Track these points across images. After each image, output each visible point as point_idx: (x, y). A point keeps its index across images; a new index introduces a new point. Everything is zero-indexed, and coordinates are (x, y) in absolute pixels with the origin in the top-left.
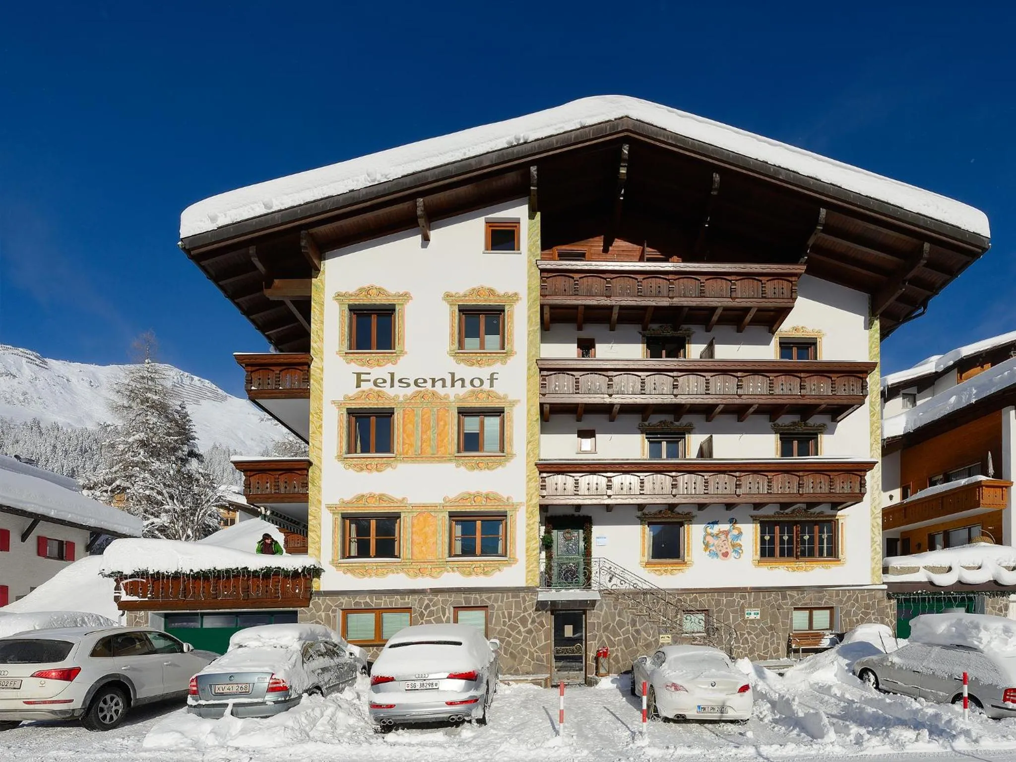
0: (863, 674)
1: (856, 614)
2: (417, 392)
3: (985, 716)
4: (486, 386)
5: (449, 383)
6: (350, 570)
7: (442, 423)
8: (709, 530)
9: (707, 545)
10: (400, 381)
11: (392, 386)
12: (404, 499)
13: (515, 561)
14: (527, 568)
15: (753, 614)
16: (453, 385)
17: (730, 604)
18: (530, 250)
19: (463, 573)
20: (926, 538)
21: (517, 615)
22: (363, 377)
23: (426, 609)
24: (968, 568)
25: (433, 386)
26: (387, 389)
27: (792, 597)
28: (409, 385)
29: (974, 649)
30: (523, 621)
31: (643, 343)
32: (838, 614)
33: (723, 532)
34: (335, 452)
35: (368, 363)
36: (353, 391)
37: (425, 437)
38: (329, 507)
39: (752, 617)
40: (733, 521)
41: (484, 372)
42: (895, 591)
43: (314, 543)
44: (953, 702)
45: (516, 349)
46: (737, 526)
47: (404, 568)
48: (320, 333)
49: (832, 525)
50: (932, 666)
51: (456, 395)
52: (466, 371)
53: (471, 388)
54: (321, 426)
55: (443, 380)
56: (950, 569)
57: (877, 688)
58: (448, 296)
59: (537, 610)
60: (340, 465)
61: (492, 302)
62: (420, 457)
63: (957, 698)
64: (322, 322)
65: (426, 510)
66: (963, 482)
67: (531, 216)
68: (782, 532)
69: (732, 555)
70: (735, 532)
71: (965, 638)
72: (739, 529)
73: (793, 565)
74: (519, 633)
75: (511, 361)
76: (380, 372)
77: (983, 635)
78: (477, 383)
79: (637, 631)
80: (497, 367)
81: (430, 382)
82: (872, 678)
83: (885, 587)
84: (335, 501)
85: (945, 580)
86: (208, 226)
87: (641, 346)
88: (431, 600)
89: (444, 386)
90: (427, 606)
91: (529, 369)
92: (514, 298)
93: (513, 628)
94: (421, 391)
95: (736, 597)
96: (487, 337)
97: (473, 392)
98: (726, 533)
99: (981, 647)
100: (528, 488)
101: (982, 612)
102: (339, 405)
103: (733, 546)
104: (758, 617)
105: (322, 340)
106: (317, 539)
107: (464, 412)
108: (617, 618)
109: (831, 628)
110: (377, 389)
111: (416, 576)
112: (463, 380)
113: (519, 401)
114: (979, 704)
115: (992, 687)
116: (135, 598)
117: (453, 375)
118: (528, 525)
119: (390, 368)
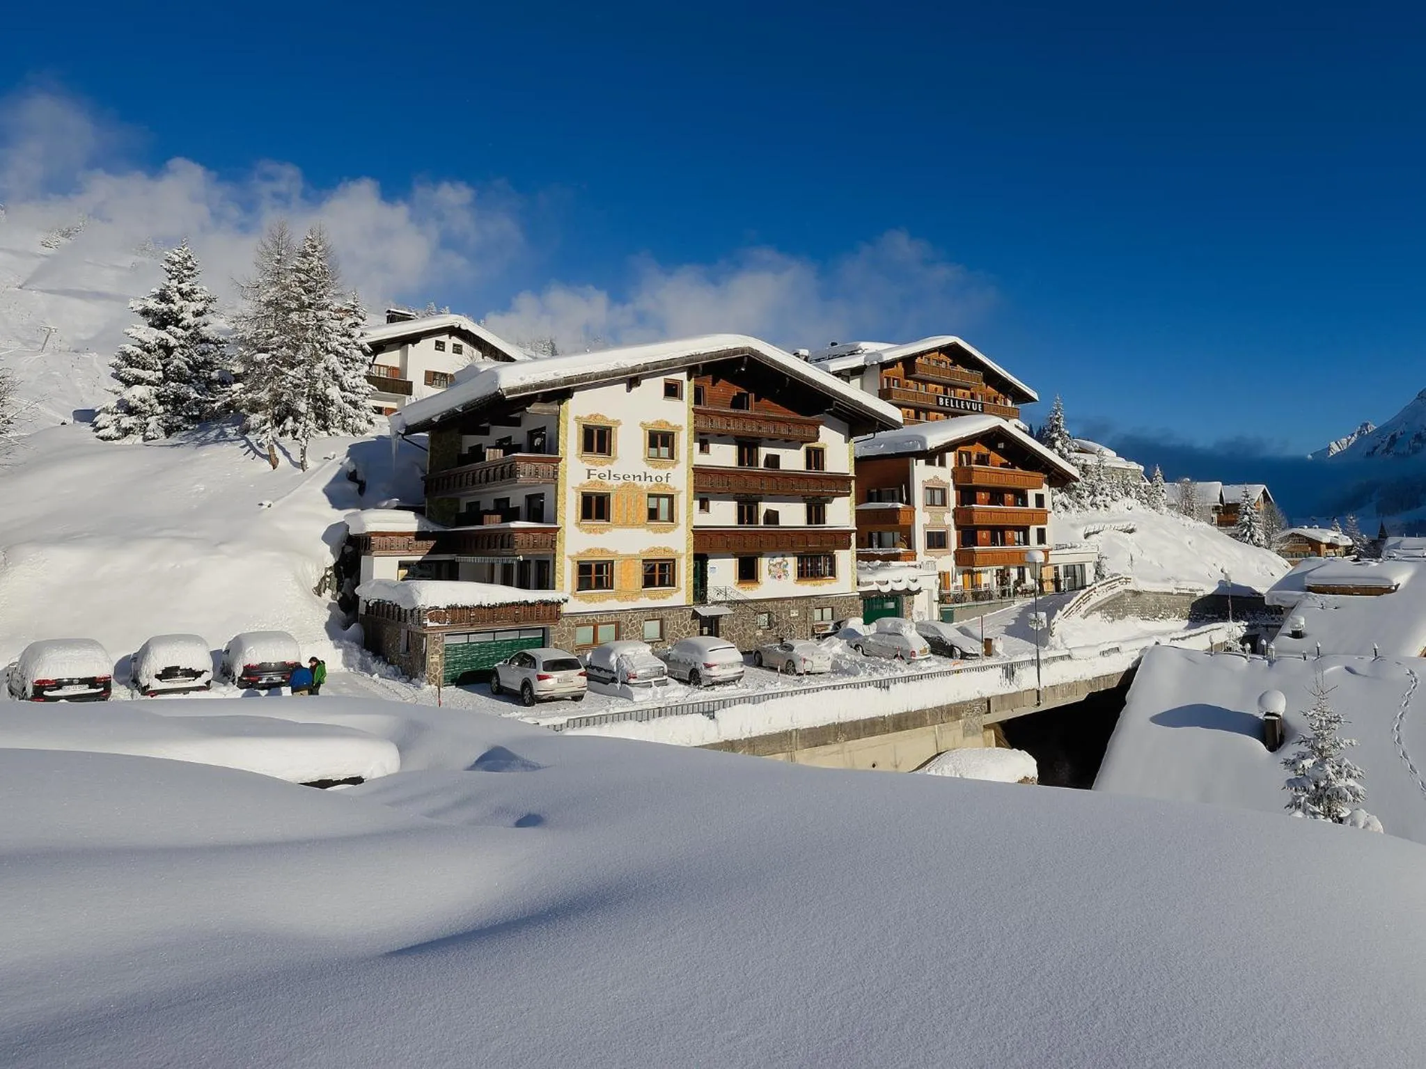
0: (856, 647)
1: (845, 611)
2: (624, 483)
3: (905, 663)
4: (664, 481)
5: (643, 478)
6: (582, 598)
7: (639, 503)
8: (771, 562)
9: (770, 571)
10: (614, 476)
11: (609, 479)
12: (616, 551)
13: (679, 589)
14: (687, 593)
15: (794, 614)
16: (645, 480)
17: (783, 607)
18: (688, 400)
19: (651, 598)
20: (867, 534)
21: (682, 623)
22: (592, 472)
23: (630, 622)
24: (895, 582)
25: (634, 480)
26: (606, 480)
27: (814, 602)
28: (619, 479)
29: (900, 635)
30: (685, 627)
31: (736, 445)
32: (837, 611)
33: (778, 563)
34: (574, 520)
35: (594, 463)
36: (586, 481)
37: (629, 511)
38: (569, 557)
39: (794, 615)
40: (783, 556)
41: (663, 473)
42: (866, 597)
43: (559, 581)
44: (894, 658)
45: (681, 460)
46: (786, 559)
47: (616, 596)
48: (565, 442)
49: (832, 560)
50: (886, 642)
51: (646, 485)
52: (653, 472)
53: (656, 482)
54: (565, 503)
55: (640, 476)
56: (887, 582)
57: (864, 654)
58: (642, 424)
59: (692, 619)
60: (576, 529)
61: (668, 429)
62: (625, 525)
63: (896, 656)
64: (566, 435)
65: (630, 558)
66: (889, 505)
67: (689, 379)
68: (807, 561)
69: (783, 577)
70: (785, 563)
71: (897, 630)
72: (786, 561)
73: (814, 582)
74: (683, 634)
75: (678, 466)
76: (603, 469)
77: (904, 629)
78: (659, 479)
79: (745, 630)
80: (670, 470)
81: (632, 477)
82: (861, 649)
83: (858, 594)
84: (573, 553)
85: (885, 589)
86: (518, 383)
87: (734, 446)
88: (633, 616)
89: (640, 480)
90: (631, 620)
91: (688, 472)
92: (679, 428)
93: (679, 631)
94: (627, 483)
95: (786, 603)
96: (661, 448)
97: (657, 484)
98: (780, 564)
99: (903, 634)
100: (688, 545)
101: (902, 617)
102: (577, 490)
103: (784, 571)
104: (797, 615)
105: (566, 446)
106: (562, 578)
107: (650, 496)
108: (735, 622)
109: (833, 619)
110: (600, 480)
111: (623, 601)
112: (651, 477)
113: (681, 491)
114: (903, 659)
115: (907, 651)
116: (437, 624)
117: (645, 474)
118: (687, 567)
119: (608, 467)
